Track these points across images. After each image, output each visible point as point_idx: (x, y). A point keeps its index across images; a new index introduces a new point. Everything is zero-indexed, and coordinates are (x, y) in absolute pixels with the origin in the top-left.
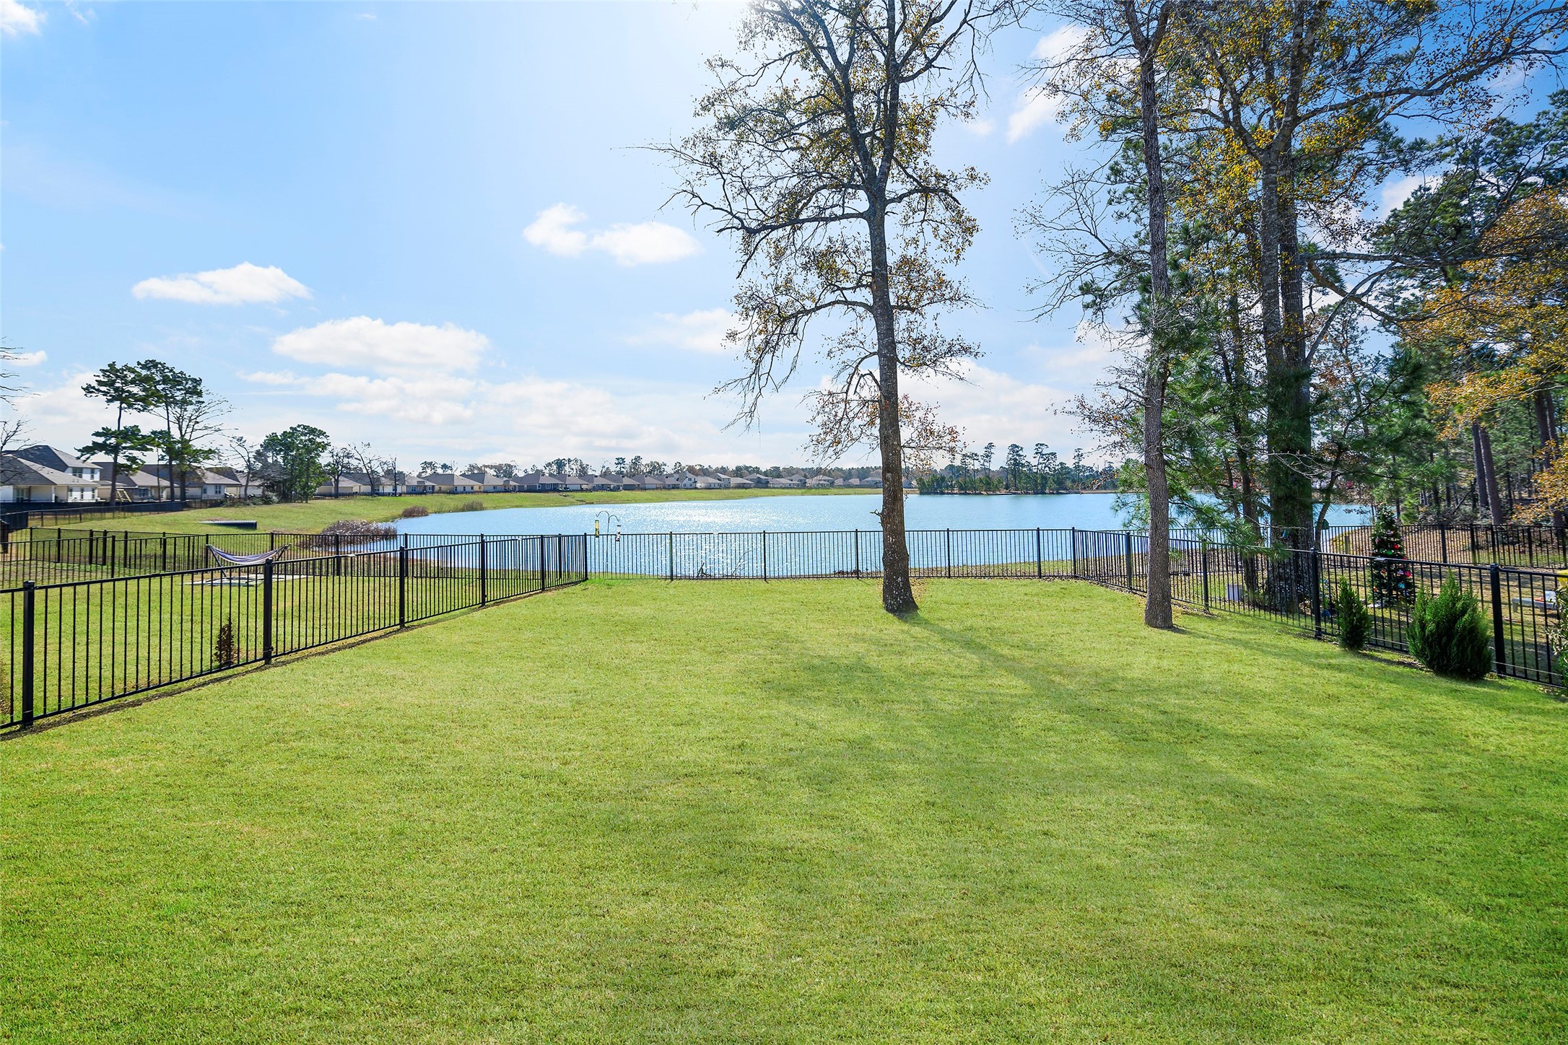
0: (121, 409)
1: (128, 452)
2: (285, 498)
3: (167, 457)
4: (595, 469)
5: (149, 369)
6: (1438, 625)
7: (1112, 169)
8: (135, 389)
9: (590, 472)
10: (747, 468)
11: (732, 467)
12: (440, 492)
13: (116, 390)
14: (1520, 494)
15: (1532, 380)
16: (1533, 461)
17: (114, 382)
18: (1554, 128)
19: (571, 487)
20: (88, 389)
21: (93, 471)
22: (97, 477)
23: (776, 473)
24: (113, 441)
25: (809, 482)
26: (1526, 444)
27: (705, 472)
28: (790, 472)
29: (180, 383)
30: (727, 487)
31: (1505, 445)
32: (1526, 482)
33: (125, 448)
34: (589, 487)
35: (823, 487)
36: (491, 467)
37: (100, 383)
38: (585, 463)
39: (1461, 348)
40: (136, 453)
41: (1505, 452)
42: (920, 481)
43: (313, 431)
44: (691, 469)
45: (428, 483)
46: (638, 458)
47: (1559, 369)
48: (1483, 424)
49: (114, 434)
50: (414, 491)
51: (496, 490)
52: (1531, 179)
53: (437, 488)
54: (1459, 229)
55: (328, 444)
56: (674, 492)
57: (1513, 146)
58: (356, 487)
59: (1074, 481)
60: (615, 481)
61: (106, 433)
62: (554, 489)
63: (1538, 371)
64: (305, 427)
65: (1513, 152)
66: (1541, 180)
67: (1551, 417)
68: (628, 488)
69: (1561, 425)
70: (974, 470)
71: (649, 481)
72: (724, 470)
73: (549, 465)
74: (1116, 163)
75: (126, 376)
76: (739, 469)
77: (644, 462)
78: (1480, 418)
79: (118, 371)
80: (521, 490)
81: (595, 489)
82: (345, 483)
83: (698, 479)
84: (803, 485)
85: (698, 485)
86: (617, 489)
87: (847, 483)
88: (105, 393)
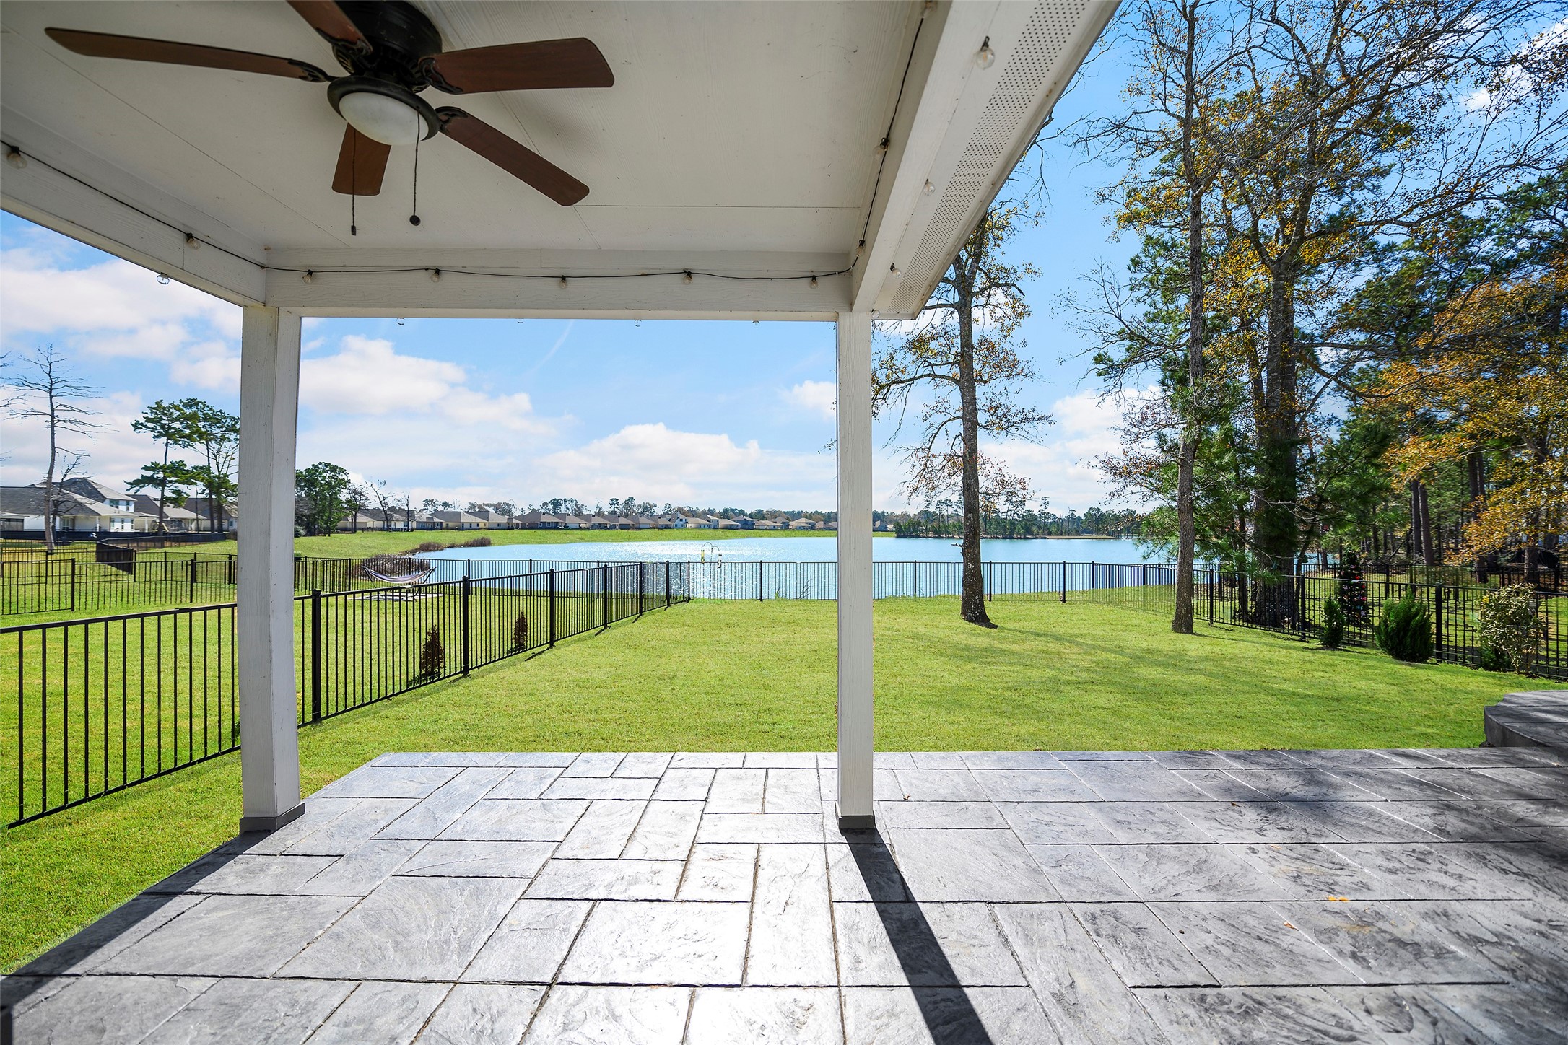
0: (167, 445)
1: (174, 486)
2: (311, 533)
3: (207, 491)
4: (590, 509)
5: (191, 407)
6: (1398, 623)
7: (1132, 260)
8: (179, 426)
9: (585, 512)
10: (733, 510)
11: (719, 509)
12: (448, 528)
13: (163, 426)
14: (1448, 544)
15: (1466, 444)
16: (1462, 514)
17: (161, 419)
18: (1503, 223)
19: (571, 526)
20: (137, 426)
21: (128, 503)
22: (132, 508)
23: (760, 515)
24: (161, 475)
25: (793, 524)
26: (1456, 499)
27: (693, 513)
28: (774, 515)
29: (219, 421)
30: (716, 528)
31: (1438, 500)
32: (1455, 534)
33: (171, 482)
34: (588, 525)
35: (805, 528)
36: (491, 506)
37: (148, 420)
38: (580, 503)
39: (1409, 414)
40: (182, 487)
41: (1438, 506)
42: (897, 525)
43: (334, 469)
44: (680, 510)
45: (436, 520)
46: (631, 500)
47: (1491, 435)
48: (1423, 481)
49: (163, 469)
50: (424, 527)
51: (500, 527)
52: (1479, 267)
53: (444, 525)
54: (1414, 308)
55: (348, 481)
56: (667, 532)
57: (1467, 237)
58: (370, 522)
59: (1039, 527)
60: (611, 521)
61: (155, 467)
62: (554, 526)
63: (1472, 436)
64: (327, 465)
65: (1466, 242)
66: (1488, 268)
67: (1481, 476)
68: (623, 527)
69: (1489, 482)
70: (948, 516)
71: (643, 520)
72: (711, 512)
73: (545, 504)
74: (1137, 256)
75: (172, 413)
76: (725, 511)
77: (636, 503)
78: (1420, 477)
79: (164, 408)
80: (523, 527)
81: (592, 528)
82: (361, 519)
83: (689, 519)
84: (786, 527)
85: (689, 525)
86: (613, 527)
87: (827, 526)
88: (153, 430)
